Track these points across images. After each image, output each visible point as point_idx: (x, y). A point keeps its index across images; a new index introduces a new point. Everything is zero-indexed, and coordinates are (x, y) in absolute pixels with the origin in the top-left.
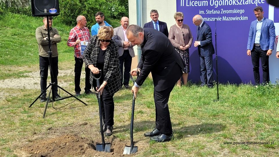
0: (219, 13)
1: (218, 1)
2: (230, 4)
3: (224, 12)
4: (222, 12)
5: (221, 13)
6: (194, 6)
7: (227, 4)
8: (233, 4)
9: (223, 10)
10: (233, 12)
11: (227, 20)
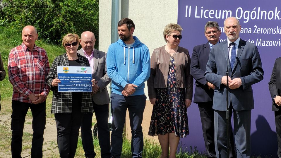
0: (251, 33)
1: (249, 12)
2: (270, 17)
3: (259, 30)
4: (256, 31)
5: (254, 33)
6: (207, 17)
7: (265, 19)
8: (275, 19)
9: (257, 27)
10: (274, 32)
11: (264, 44)
